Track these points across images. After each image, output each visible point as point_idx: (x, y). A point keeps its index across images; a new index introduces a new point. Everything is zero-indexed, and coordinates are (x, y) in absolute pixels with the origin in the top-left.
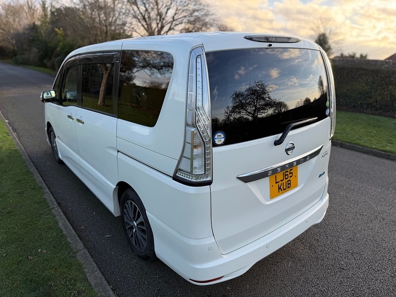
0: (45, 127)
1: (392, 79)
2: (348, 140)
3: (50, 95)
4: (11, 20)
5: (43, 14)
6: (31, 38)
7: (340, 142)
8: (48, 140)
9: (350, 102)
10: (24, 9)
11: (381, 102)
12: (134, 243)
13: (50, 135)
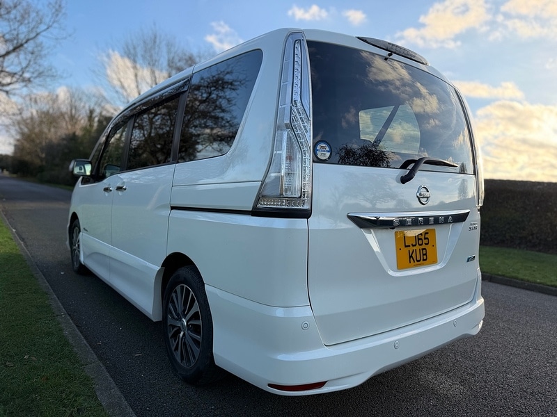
0: (67, 224)
1: (550, 204)
2: (500, 273)
3: (83, 171)
4: (46, 130)
5: (88, 124)
6: (66, 151)
7: (488, 274)
8: (68, 242)
9: (495, 235)
10: (64, 118)
11: (538, 235)
12: (178, 359)
13: (73, 232)
